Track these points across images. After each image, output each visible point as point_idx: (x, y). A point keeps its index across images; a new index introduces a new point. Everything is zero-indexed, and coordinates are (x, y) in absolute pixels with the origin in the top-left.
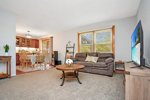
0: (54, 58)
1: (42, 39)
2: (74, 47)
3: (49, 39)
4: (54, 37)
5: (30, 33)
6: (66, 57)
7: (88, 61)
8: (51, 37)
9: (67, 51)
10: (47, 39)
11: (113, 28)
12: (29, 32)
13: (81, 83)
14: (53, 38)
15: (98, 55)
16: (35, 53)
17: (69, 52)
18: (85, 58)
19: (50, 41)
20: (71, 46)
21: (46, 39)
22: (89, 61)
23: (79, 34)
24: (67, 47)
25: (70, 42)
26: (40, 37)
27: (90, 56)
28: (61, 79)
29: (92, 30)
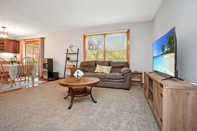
0: (47, 69)
1: (26, 41)
2: (78, 54)
3: (38, 41)
4: (46, 38)
5: (6, 30)
6: (66, 67)
7: (98, 72)
8: (42, 38)
9: (68, 59)
10: (34, 40)
11: (128, 32)
12: (5, 28)
13: (96, 102)
14: (45, 40)
15: (111, 64)
16: (15, 62)
17: (70, 60)
18: (94, 68)
19: (39, 43)
20: (73, 52)
21: (32, 40)
22: (100, 72)
23: (85, 37)
24: (68, 53)
25: (72, 46)
26: (23, 36)
27: (100, 66)
28: (65, 98)
29: (103, 33)
